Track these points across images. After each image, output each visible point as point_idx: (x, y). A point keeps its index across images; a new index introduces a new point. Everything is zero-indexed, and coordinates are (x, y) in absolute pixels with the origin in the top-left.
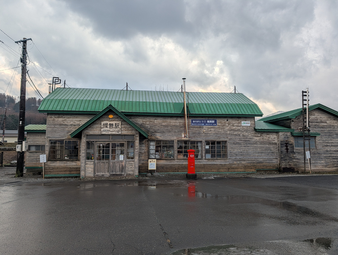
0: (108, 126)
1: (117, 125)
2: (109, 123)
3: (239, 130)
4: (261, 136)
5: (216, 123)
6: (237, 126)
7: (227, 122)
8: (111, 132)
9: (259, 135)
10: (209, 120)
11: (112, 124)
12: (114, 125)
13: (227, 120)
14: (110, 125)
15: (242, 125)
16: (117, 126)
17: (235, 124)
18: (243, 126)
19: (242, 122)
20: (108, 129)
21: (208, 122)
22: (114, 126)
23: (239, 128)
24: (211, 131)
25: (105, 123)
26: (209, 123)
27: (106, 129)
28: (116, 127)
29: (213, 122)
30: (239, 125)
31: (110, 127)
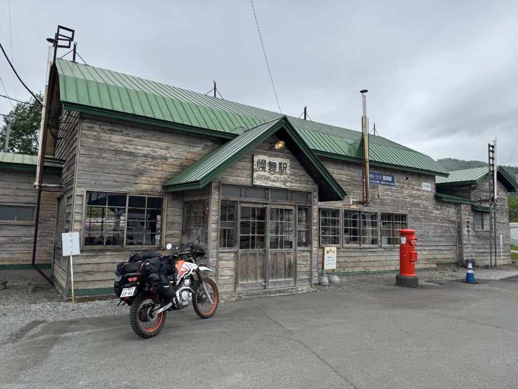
0: (267, 168)
1: (284, 167)
2: (267, 162)
3: (419, 197)
4: (441, 208)
5: (393, 181)
6: (418, 190)
7: (406, 181)
8: (273, 181)
9: (439, 207)
10: (386, 175)
11: (274, 163)
12: (278, 167)
13: (407, 178)
14: (270, 165)
15: (423, 189)
16: (282, 168)
17: (415, 187)
18: (424, 191)
19: (423, 184)
20: (267, 174)
21: (384, 178)
22: (277, 170)
23: (419, 193)
24: (387, 195)
25: (260, 160)
26: (384, 181)
27: (263, 173)
28: (281, 172)
29: (389, 179)
30: (420, 188)
31: (271, 171)
